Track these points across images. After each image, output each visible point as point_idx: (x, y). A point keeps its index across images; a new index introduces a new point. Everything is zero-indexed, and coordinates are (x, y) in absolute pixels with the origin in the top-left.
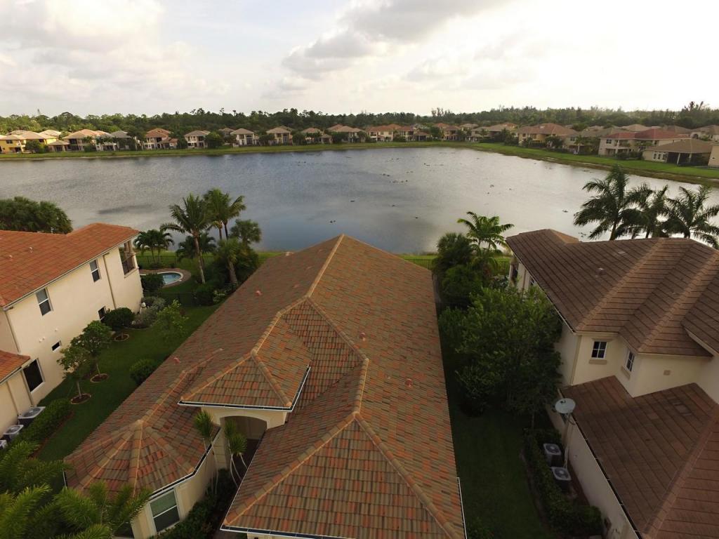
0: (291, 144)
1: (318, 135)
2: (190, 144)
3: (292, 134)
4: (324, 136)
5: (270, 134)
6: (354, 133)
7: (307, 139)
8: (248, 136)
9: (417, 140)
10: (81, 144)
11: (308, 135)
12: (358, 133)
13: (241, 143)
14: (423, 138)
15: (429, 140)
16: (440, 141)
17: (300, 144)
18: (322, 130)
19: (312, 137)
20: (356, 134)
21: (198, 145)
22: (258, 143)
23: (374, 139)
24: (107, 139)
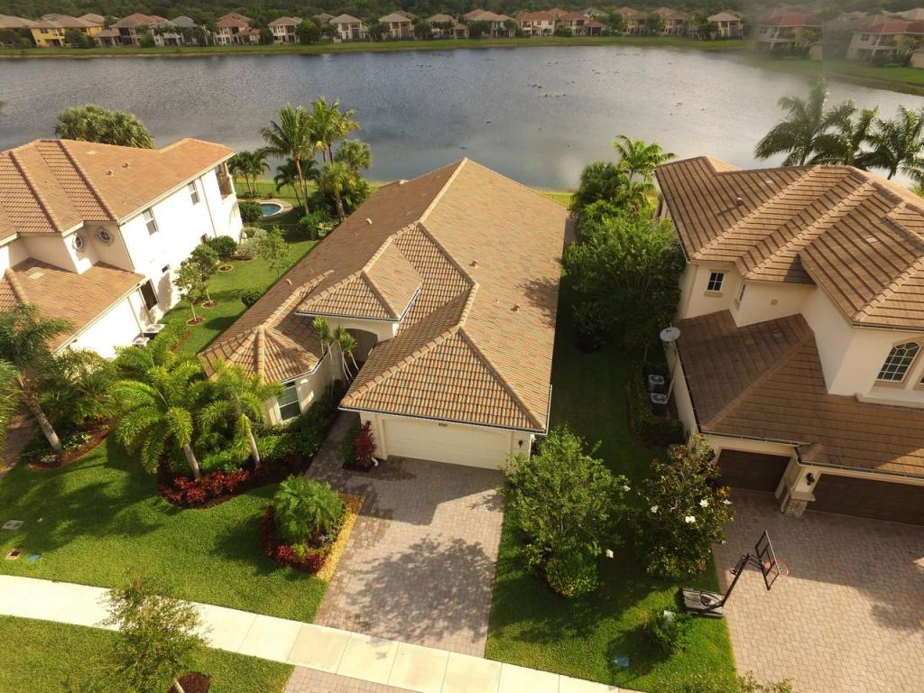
0: (412, 39)
1: (449, 25)
2: (276, 38)
3: (414, 22)
4: (459, 26)
5: (384, 23)
6: (499, 23)
7: (433, 30)
8: (355, 25)
9: (588, 34)
10: (135, 36)
11: (436, 25)
12: (505, 22)
13: (344, 37)
14: (596, 31)
15: (605, 34)
16: (620, 35)
17: (424, 39)
18: (454, 18)
19: (441, 28)
20: (502, 25)
21: (287, 38)
22: (367, 37)
23: (527, 31)
24: (168, 30)
